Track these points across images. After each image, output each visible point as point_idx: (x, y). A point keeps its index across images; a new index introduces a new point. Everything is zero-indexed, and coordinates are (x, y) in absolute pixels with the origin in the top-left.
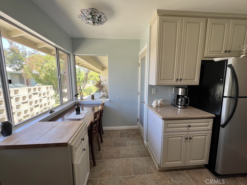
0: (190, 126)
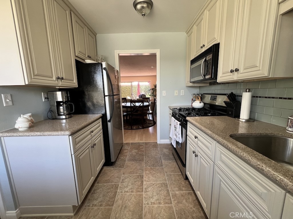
0: (92, 132)
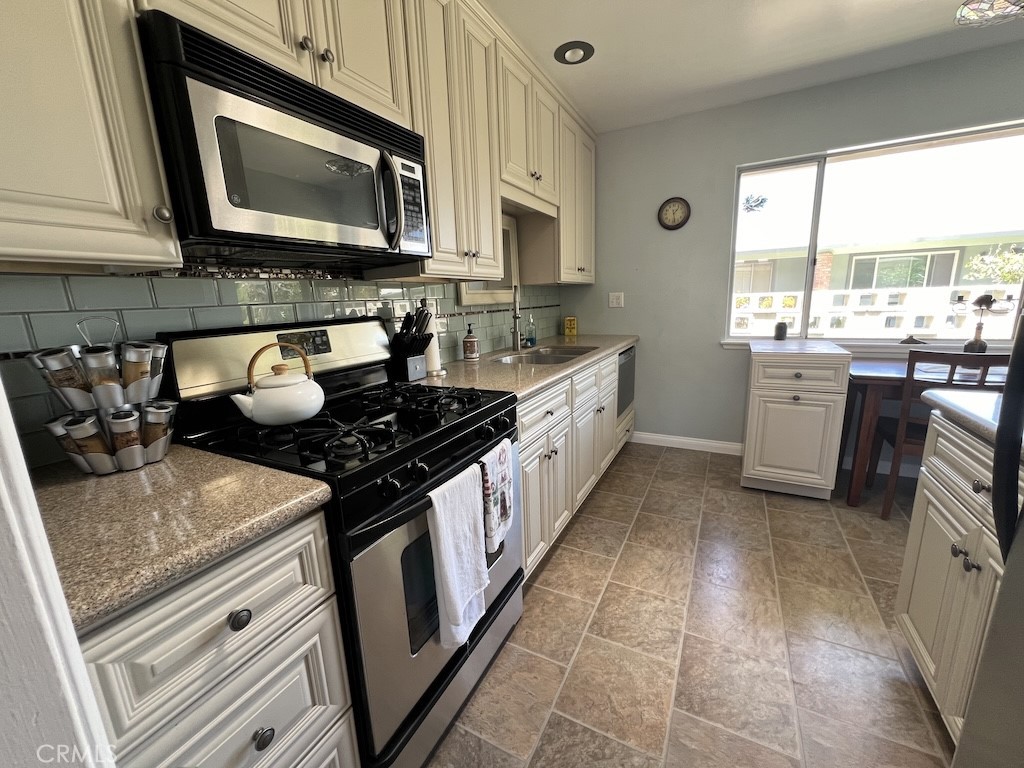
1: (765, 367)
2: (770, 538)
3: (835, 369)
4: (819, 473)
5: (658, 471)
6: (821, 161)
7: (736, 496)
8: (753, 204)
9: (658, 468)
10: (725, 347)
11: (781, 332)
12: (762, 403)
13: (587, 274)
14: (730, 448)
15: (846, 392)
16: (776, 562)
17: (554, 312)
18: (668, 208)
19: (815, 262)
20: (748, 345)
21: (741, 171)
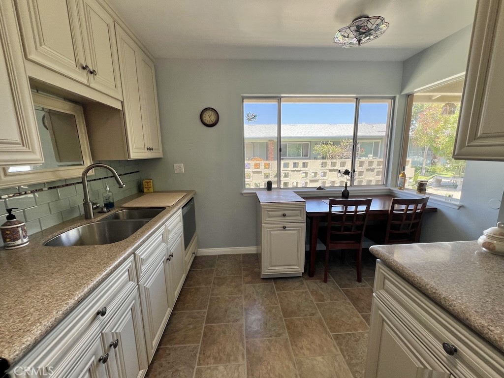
1: (268, 211)
2: (283, 319)
3: (300, 210)
4: (297, 265)
5: (215, 278)
6: (279, 99)
7: (260, 287)
8: (251, 117)
9: (214, 275)
10: (244, 195)
11: (269, 186)
12: (268, 231)
13: (156, 151)
14: (251, 250)
15: (305, 221)
16: (291, 341)
17: (135, 177)
18: (206, 113)
19: (281, 150)
20: (255, 193)
21: (244, 98)
